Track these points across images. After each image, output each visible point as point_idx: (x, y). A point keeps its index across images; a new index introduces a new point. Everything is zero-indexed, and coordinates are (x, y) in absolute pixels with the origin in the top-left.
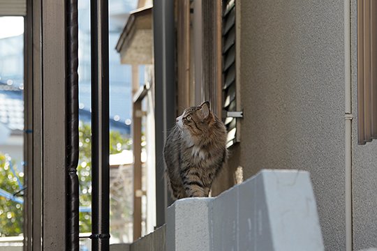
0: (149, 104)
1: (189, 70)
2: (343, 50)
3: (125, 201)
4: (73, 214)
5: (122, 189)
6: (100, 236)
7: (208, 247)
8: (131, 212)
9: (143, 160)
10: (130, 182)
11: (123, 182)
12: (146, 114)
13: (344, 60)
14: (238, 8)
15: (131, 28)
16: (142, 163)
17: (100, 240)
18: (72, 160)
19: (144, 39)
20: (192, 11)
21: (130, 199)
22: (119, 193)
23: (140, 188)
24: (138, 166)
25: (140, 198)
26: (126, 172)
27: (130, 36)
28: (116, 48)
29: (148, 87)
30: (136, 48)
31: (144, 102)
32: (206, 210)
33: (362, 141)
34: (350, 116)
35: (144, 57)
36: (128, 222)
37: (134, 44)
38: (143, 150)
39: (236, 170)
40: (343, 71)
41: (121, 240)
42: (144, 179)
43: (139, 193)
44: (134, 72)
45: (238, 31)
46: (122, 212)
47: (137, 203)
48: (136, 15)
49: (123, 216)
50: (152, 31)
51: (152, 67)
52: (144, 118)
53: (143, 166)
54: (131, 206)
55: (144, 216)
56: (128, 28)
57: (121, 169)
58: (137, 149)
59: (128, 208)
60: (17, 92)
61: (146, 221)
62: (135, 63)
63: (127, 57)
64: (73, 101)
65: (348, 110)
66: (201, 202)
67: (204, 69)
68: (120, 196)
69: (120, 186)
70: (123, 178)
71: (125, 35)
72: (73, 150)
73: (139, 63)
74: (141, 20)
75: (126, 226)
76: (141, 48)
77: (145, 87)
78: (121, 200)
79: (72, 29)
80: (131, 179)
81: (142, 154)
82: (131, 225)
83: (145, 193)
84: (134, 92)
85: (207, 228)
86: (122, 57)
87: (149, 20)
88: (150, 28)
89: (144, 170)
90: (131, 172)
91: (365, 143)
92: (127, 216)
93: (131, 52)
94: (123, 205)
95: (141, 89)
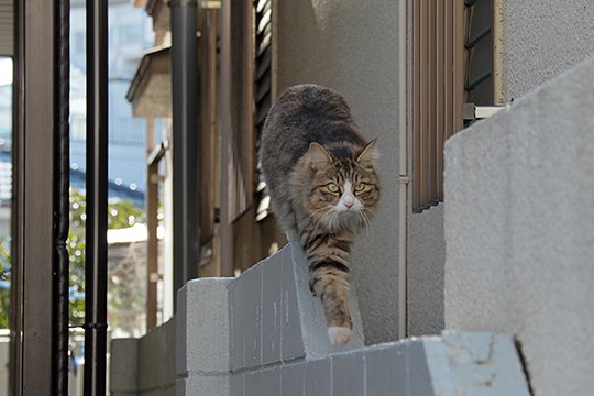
0: (167, 166)
1: (215, 123)
2: (398, 98)
3: (137, 287)
4: (62, 298)
5: (133, 272)
6: (95, 326)
7: (228, 339)
8: (144, 300)
9: (159, 236)
10: (143, 263)
11: (134, 263)
12: (163, 179)
13: (398, 110)
14: (274, 47)
15: (145, 71)
16: (158, 240)
17: (94, 330)
18: (61, 231)
19: (160, 85)
20: (218, 51)
21: (143, 285)
22: (130, 276)
23: (155, 270)
24: (153, 243)
25: (156, 283)
26: (138, 250)
27: (143, 82)
28: (127, 97)
29: (166, 145)
30: (151, 97)
31: (162, 164)
32: (225, 293)
33: (418, 209)
34: (406, 178)
35: (161, 108)
36: (141, 313)
37: (149, 91)
38: (160, 224)
39: (270, 246)
40: (398, 124)
41: (132, 334)
42: (160, 260)
43: (154, 277)
44: (150, 127)
45: (274, 76)
46: (133, 300)
47: (152, 289)
48: (151, 56)
49: (134, 305)
50: (169, 76)
51: (170, 121)
52: (161, 184)
53: (160, 243)
54: (145, 293)
55: (159, 306)
56: (142, 71)
57: (132, 247)
58: (153, 224)
59: (140, 295)
60: (6, 153)
61: (162, 311)
62: (150, 116)
63: (140, 108)
64: (62, 157)
65: (403, 173)
66: (219, 282)
67: (233, 122)
68: (130, 281)
69: (131, 268)
70: (135, 258)
71: (137, 81)
72: (62, 218)
73: (156, 116)
74: (157, 63)
75: (138, 317)
76: (158, 96)
77: (162, 145)
78: (132, 285)
79: (62, 67)
80: (145, 259)
81: (159, 229)
82: (144, 317)
83: (161, 277)
84: (149, 151)
85: (227, 315)
86: (134, 107)
87: (167, 62)
88: (167, 72)
89: (160, 249)
90: (145, 250)
91: (421, 211)
92: (139, 305)
93: (145, 102)
94: (134, 292)
95: (158, 148)
